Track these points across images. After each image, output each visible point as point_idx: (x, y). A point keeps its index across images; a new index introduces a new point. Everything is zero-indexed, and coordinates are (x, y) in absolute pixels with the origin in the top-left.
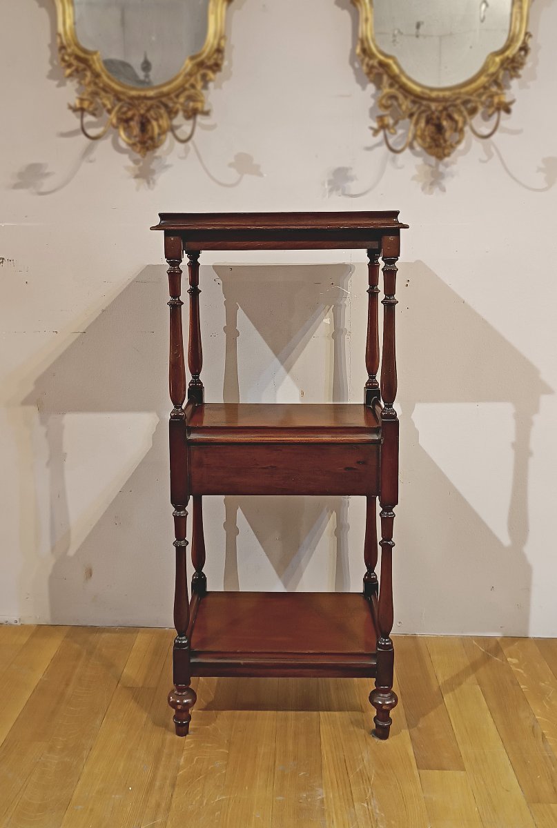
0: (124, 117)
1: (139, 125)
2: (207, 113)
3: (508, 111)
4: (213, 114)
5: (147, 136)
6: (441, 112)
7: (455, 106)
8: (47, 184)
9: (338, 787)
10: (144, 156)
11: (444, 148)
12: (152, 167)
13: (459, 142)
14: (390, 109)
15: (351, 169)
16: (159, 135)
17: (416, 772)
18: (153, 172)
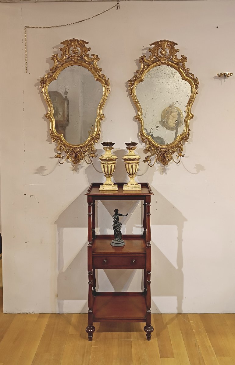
1: (75, 156)
3: (183, 157)
5: (77, 159)
8: (45, 172)
10: (76, 164)
11: (166, 162)
12: (78, 167)
13: (170, 160)
16: (81, 159)
17: (160, 358)
18: (78, 169)
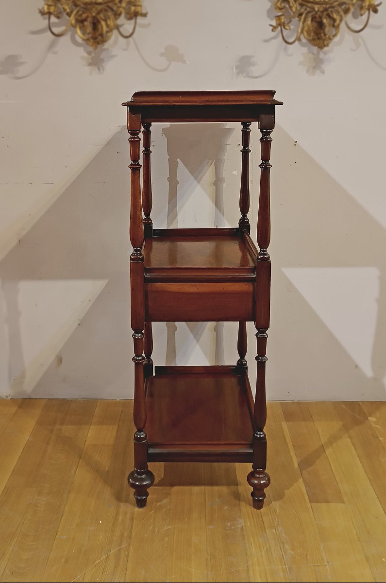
0: (80, 19)
1: (92, 25)
2: (145, 15)
3: (376, 11)
4: (148, 15)
5: (98, 33)
6: (322, 12)
7: (333, 7)
8: (22, 71)
9: (253, 517)
10: (96, 48)
11: (324, 40)
12: (102, 57)
13: (335, 36)
14: (283, 10)
15: (253, 56)
16: (107, 32)
17: (309, 504)
18: (102, 61)
